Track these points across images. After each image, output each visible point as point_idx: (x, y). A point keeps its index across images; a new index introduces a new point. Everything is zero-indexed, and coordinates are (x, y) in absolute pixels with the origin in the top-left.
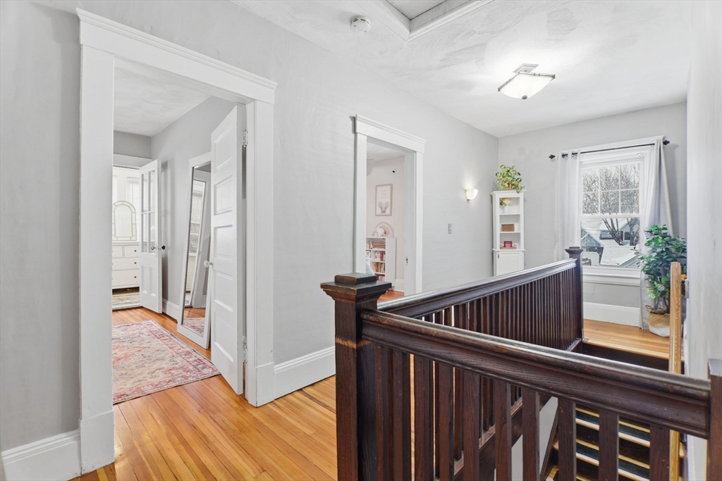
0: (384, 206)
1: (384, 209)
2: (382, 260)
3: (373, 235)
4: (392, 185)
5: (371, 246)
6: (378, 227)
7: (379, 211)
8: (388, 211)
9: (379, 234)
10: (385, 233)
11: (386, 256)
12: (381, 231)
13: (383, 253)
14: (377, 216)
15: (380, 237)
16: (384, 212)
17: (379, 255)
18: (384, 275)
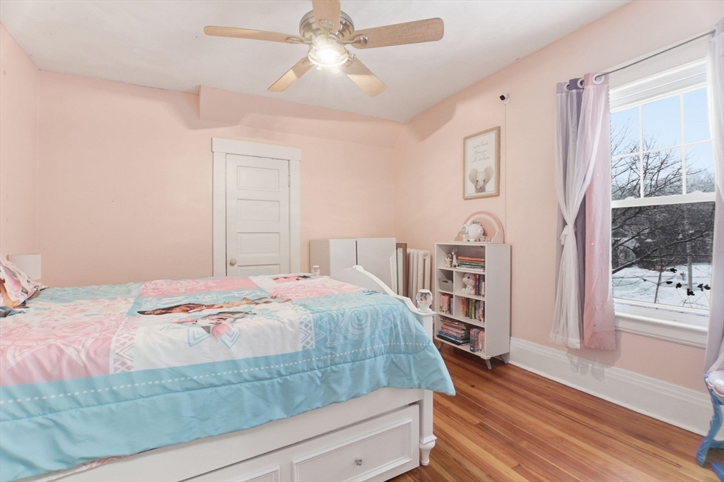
0: (481, 178)
1: (481, 183)
2: (478, 292)
3: (459, 238)
4: (499, 129)
5: (455, 262)
6: (469, 222)
7: (471, 190)
8: (491, 188)
9: (471, 236)
10: (485, 234)
11: (487, 286)
12: (475, 231)
13: (479, 279)
14: (465, 199)
15: (472, 243)
16: (482, 189)
17: (471, 282)
18: (482, 329)
